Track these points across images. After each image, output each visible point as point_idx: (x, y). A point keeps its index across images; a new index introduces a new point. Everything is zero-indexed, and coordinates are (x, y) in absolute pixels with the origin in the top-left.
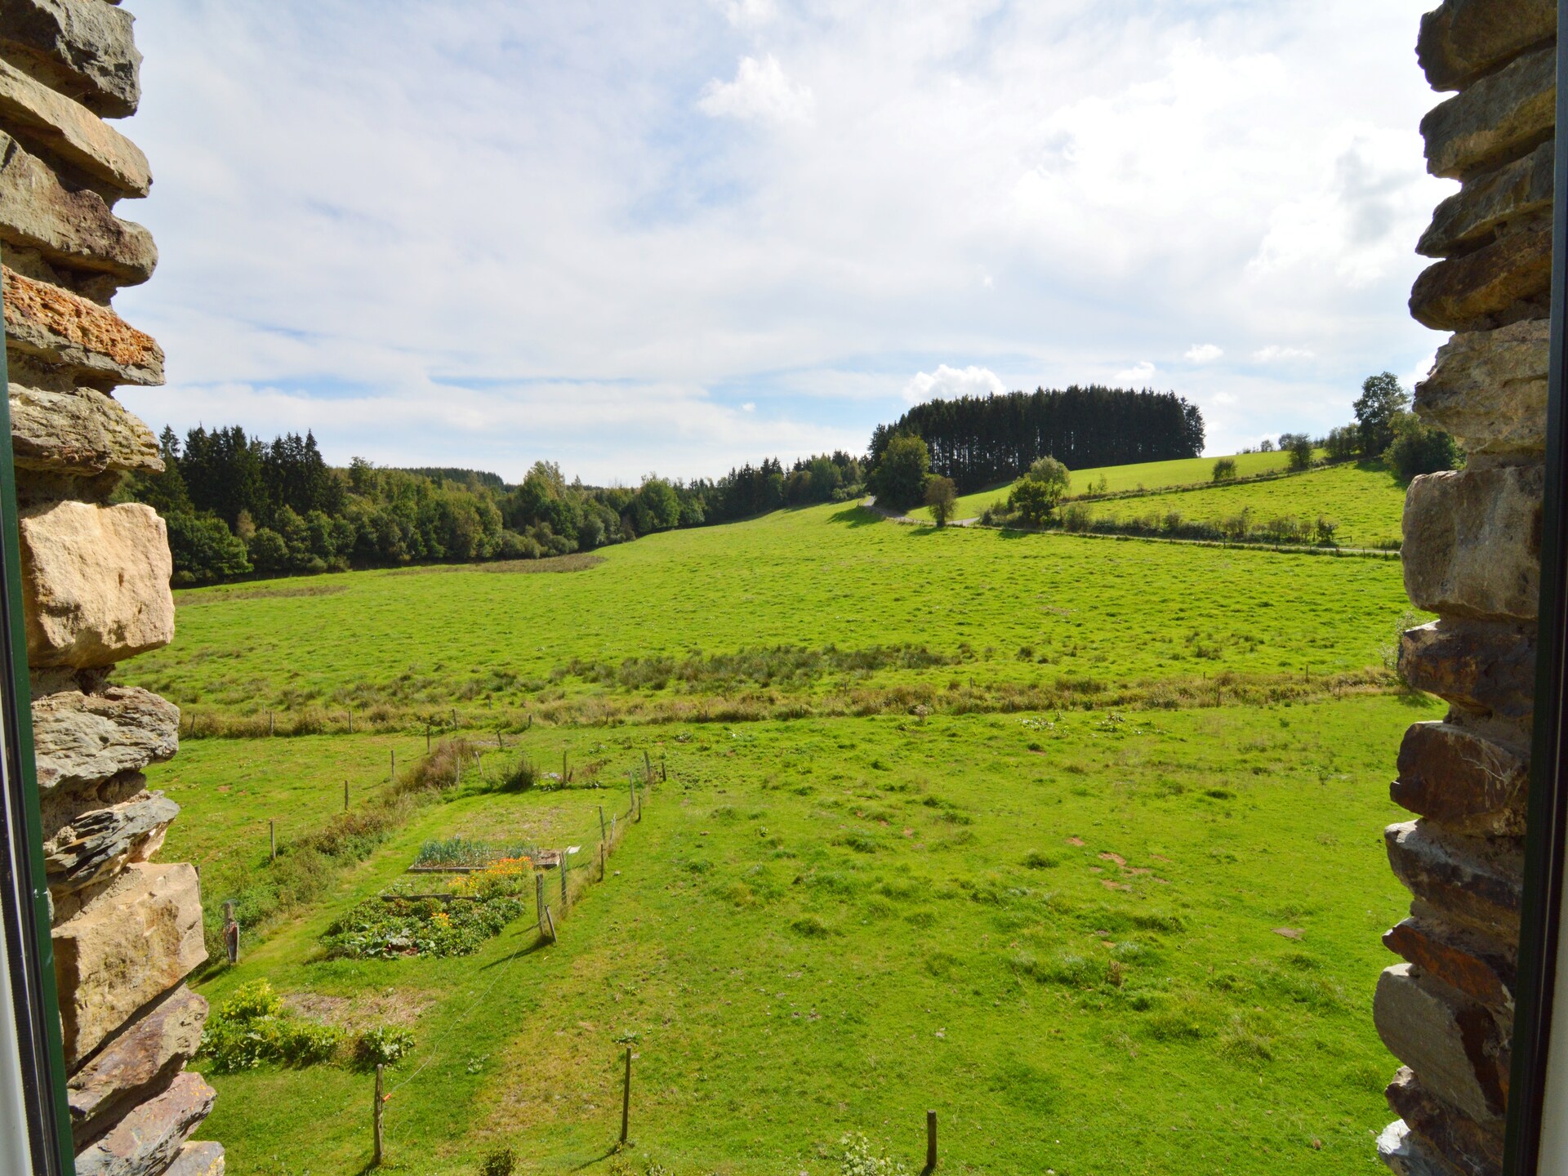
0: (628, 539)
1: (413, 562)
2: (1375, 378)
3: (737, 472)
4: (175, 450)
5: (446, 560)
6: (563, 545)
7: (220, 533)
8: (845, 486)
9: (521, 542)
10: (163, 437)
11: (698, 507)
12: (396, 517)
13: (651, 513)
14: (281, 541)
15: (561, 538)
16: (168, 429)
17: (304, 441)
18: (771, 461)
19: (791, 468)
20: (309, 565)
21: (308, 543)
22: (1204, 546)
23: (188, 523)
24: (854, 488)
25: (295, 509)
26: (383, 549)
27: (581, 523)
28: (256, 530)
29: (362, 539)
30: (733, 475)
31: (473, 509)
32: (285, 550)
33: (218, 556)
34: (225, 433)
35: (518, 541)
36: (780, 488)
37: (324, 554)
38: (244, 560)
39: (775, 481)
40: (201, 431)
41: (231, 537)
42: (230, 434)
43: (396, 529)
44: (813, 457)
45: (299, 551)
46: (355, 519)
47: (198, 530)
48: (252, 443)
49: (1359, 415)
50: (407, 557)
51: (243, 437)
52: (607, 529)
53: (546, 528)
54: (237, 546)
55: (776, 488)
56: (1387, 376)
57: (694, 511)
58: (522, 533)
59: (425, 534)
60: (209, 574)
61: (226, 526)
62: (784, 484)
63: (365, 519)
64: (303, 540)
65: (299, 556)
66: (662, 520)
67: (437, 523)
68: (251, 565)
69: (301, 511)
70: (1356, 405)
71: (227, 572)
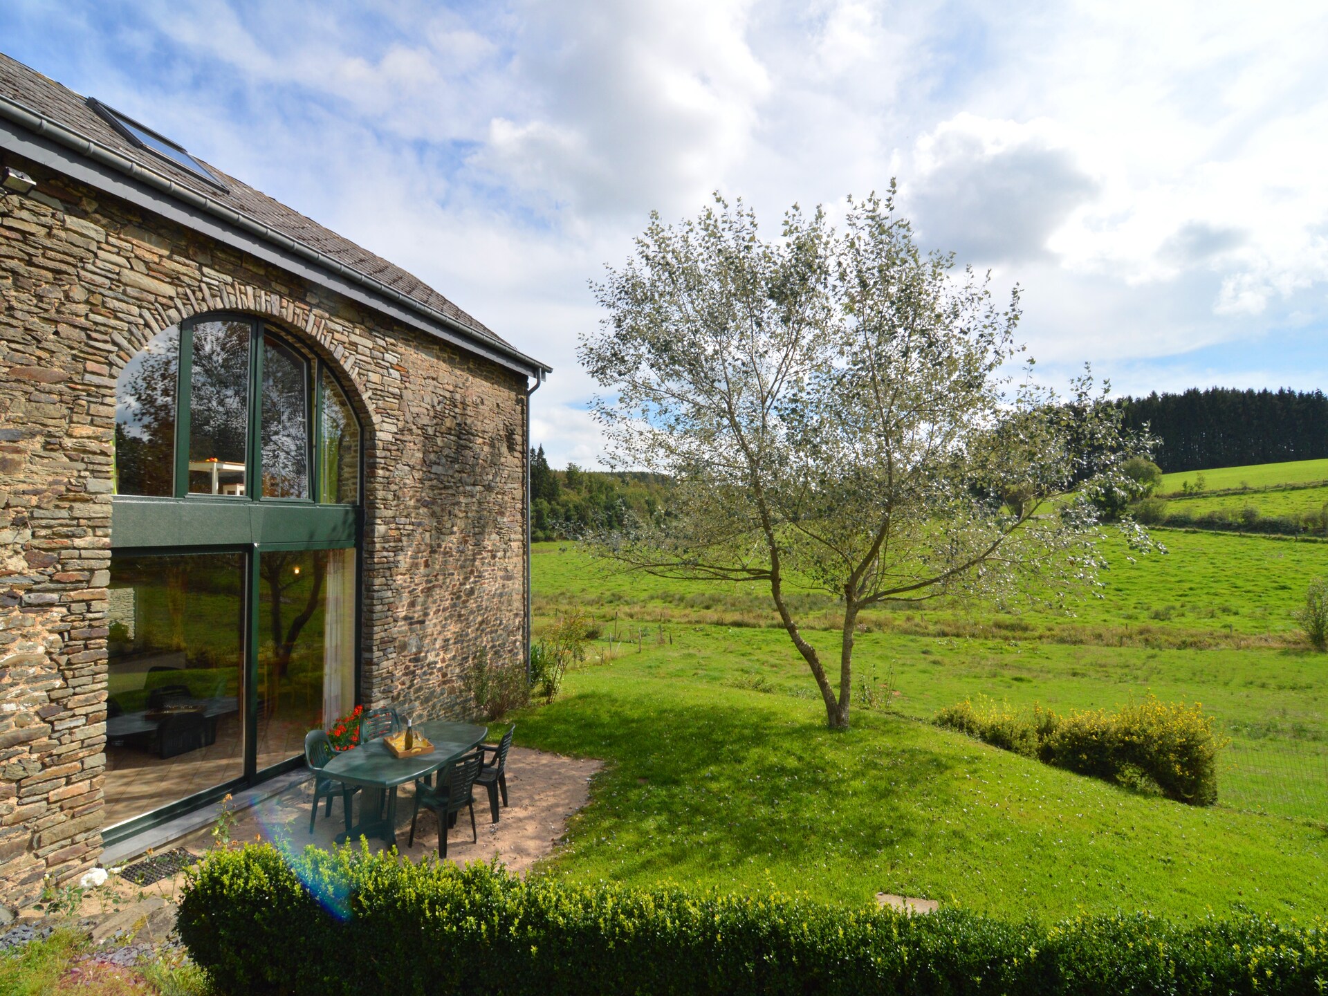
17: (537, 451)
20: (534, 536)
21: (534, 520)
22: (1274, 539)
37: (544, 529)
46: (565, 505)
63: (571, 506)
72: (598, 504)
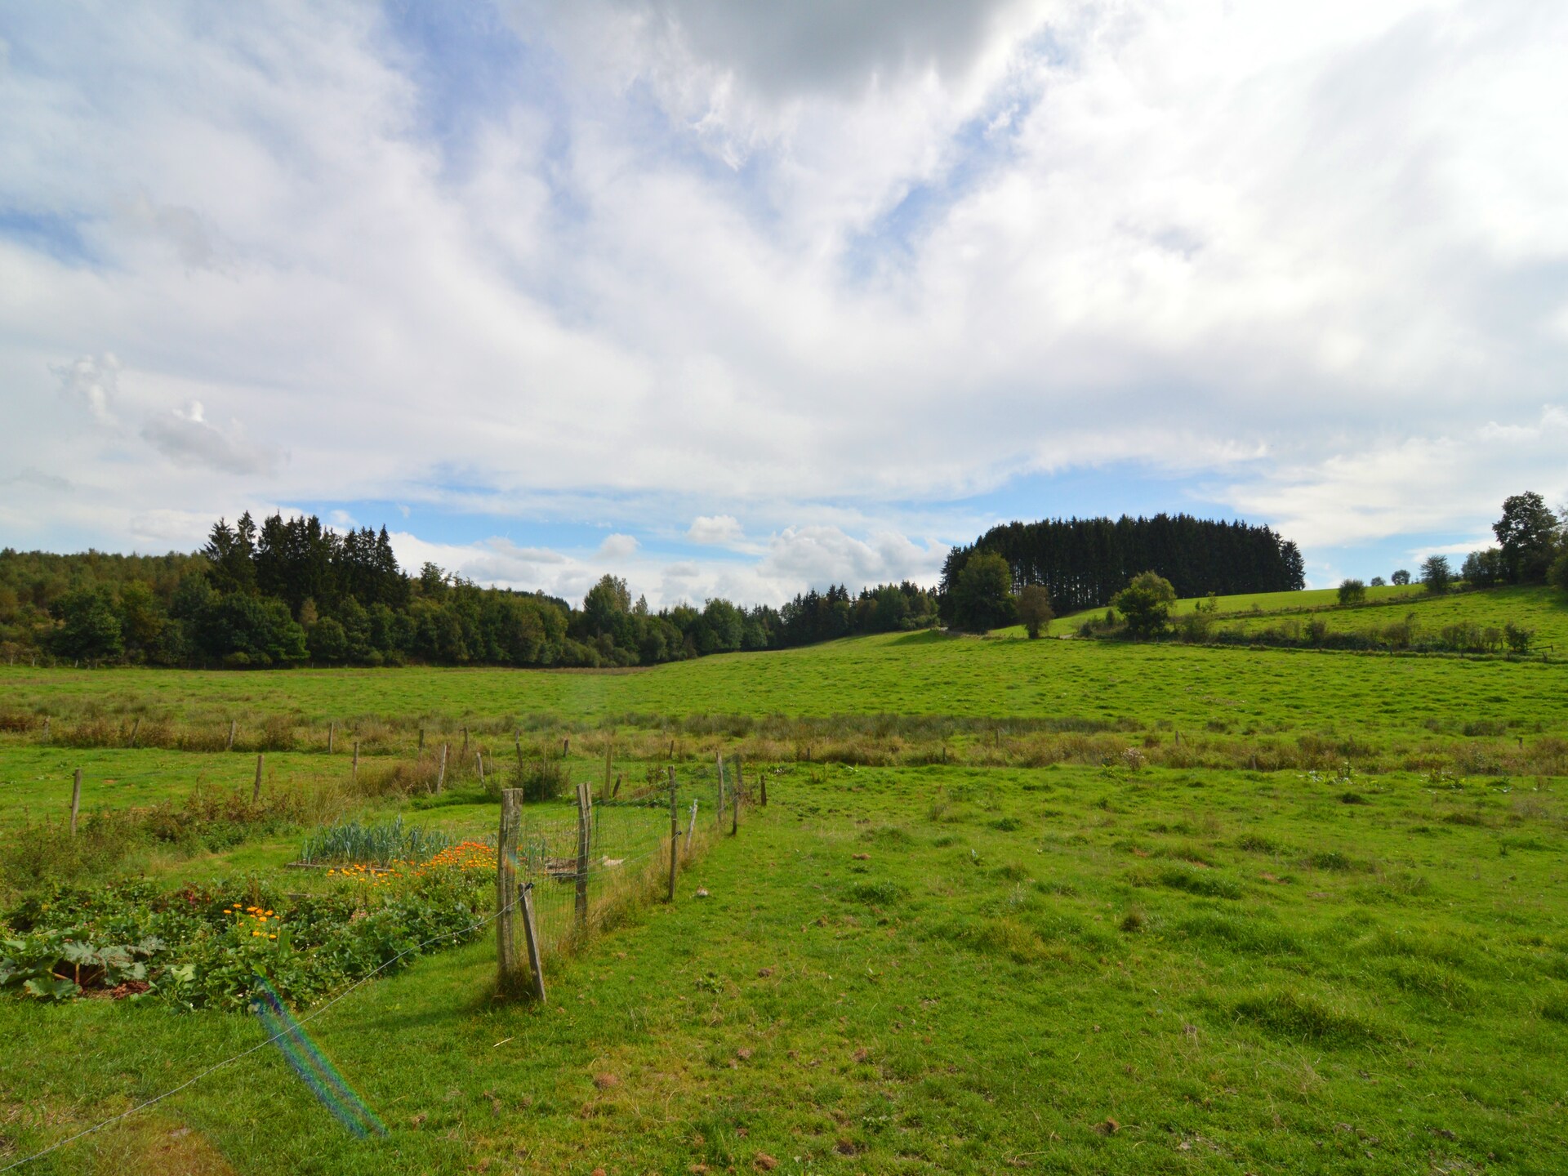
0: (690, 657)
1: (470, 663)
2: (1517, 498)
3: (802, 597)
4: (251, 536)
5: (504, 664)
6: (624, 657)
7: (281, 617)
8: (914, 616)
9: (583, 652)
10: (241, 523)
11: (762, 633)
12: (459, 616)
13: (714, 633)
14: (341, 630)
15: (622, 650)
16: (247, 515)
17: (377, 536)
18: (838, 588)
19: (857, 598)
20: (366, 657)
21: (368, 634)
23: (252, 605)
24: (923, 618)
25: (361, 602)
26: (442, 647)
27: (643, 637)
28: (318, 618)
29: (422, 634)
30: (798, 600)
31: (537, 614)
32: (344, 641)
33: (277, 640)
34: (302, 522)
35: (578, 648)
36: (846, 616)
37: (383, 648)
38: (302, 647)
39: (843, 608)
40: (278, 518)
41: (292, 622)
42: (306, 524)
43: (457, 627)
44: (880, 587)
45: (357, 641)
46: (419, 615)
47: (260, 612)
48: (326, 534)
49: (1501, 538)
50: (466, 657)
51: (318, 528)
52: (669, 645)
53: (608, 638)
54: (297, 631)
55: (841, 616)
56: (1531, 496)
57: (757, 634)
58: (584, 643)
59: (485, 634)
60: (266, 658)
61: (289, 610)
62: (850, 612)
63: (428, 616)
64: (364, 631)
65: (357, 647)
66: (725, 641)
67: (499, 625)
68: (308, 652)
69: (366, 602)
70: (1496, 527)
71: (284, 657)
72: (471, 616)
